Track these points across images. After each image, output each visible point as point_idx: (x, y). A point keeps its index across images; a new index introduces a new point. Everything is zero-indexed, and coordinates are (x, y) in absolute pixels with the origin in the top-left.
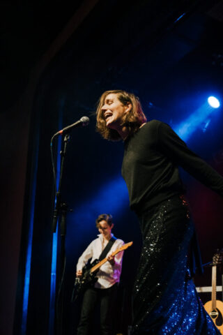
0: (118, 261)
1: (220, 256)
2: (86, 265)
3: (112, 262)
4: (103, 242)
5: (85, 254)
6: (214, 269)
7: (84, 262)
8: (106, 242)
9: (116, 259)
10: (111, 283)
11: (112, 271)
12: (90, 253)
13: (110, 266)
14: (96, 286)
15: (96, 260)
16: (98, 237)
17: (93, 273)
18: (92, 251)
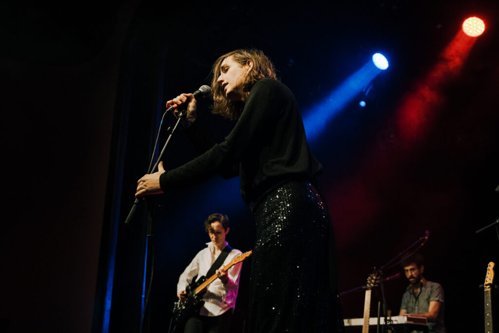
0: (234, 278)
1: (377, 276)
2: (190, 285)
3: (225, 279)
4: (214, 253)
5: (188, 270)
6: (368, 295)
7: (188, 281)
8: (218, 253)
9: (230, 276)
10: (224, 309)
11: (224, 292)
12: (195, 268)
13: (222, 285)
14: (202, 313)
15: (203, 277)
16: (207, 246)
17: (198, 295)
18: (198, 264)
